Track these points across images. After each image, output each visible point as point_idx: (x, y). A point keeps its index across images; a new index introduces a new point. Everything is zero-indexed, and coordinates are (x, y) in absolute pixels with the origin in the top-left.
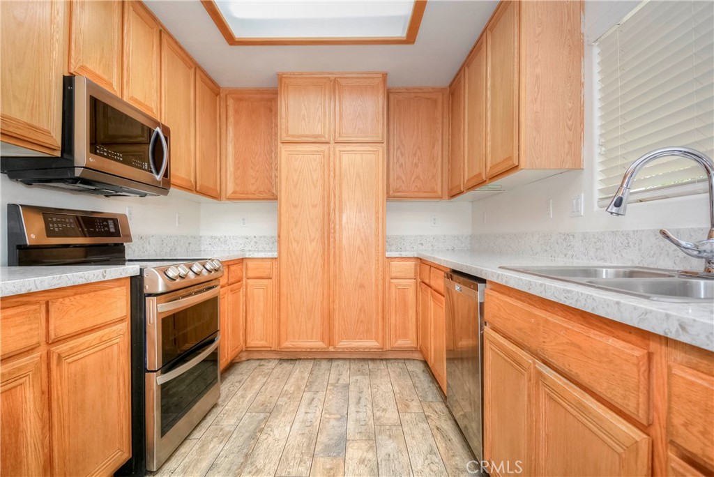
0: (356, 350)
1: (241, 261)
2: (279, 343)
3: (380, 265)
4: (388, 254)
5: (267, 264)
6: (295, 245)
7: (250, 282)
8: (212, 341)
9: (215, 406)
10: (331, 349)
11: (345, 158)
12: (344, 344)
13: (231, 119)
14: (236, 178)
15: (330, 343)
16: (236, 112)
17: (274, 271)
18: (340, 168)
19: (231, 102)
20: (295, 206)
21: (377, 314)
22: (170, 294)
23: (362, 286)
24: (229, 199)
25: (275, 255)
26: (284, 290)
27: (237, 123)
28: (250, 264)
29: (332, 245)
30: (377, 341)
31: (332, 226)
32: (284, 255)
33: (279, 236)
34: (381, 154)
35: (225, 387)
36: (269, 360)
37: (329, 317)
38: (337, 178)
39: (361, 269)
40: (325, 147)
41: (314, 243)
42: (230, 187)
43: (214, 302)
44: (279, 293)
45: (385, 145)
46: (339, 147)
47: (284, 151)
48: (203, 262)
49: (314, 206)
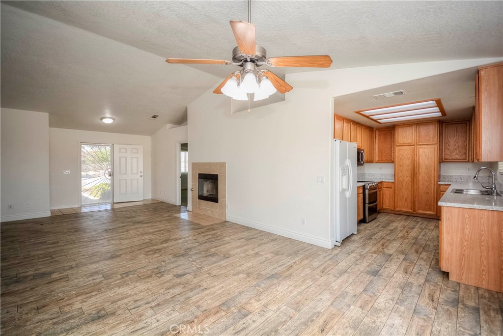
0: (425, 214)
1: (381, 182)
2: (395, 208)
3: (436, 186)
4: (439, 183)
5: (390, 184)
6: (400, 178)
7: (384, 189)
8: (376, 202)
9: (376, 218)
10: (415, 212)
11: (421, 150)
12: (420, 211)
13: (377, 138)
14: (378, 156)
15: (414, 210)
16: (379, 135)
17: (392, 186)
18: (419, 154)
19: (377, 132)
20: (401, 166)
21: (434, 202)
22: (369, 189)
23: (427, 193)
24: (376, 162)
25: (393, 181)
26: (396, 192)
27: (379, 139)
28: (384, 184)
29: (415, 179)
30: (434, 212)
31: (415, 172)
32: (396, 181)
33: (395, 175)
34: (436, 148)
35: (378, 216)
36: (391, 213)
37: (414, 202)
38: (418, 157)
39: (427, 187)
40: (413, 146)
41: (408, 178)
42: (377, 159)
43: (376, 192)
44: (395, 193)
45: (438, 145)
46: (418, 146)
47: (397, 149)
48: (375, 182)
49: (408, 166)
